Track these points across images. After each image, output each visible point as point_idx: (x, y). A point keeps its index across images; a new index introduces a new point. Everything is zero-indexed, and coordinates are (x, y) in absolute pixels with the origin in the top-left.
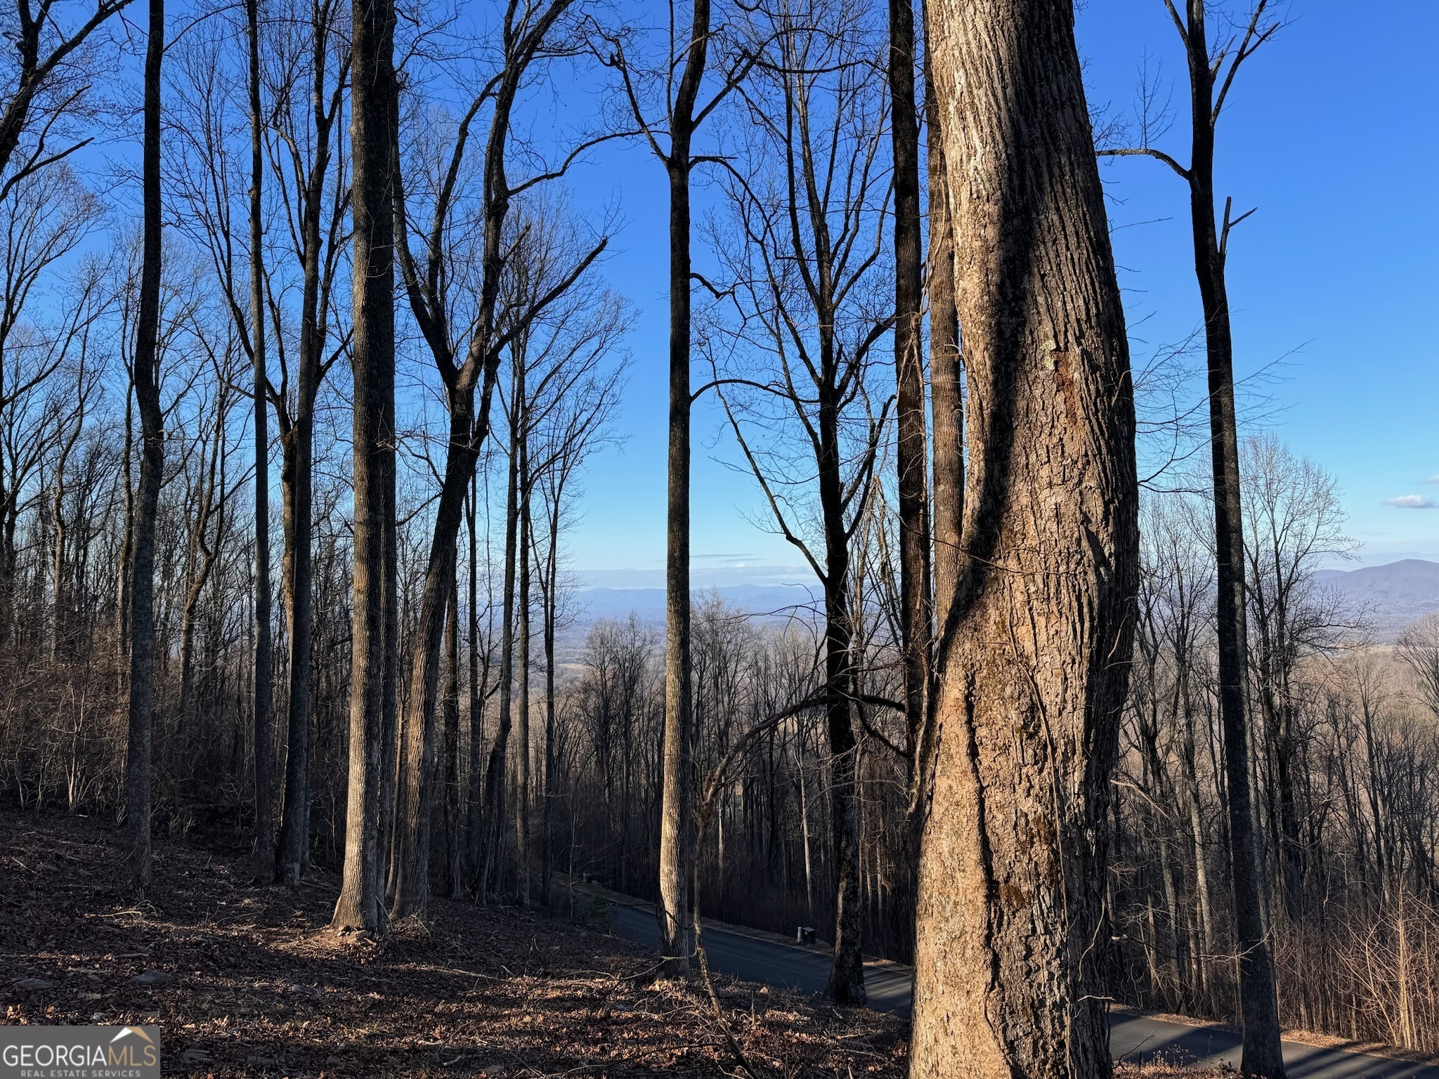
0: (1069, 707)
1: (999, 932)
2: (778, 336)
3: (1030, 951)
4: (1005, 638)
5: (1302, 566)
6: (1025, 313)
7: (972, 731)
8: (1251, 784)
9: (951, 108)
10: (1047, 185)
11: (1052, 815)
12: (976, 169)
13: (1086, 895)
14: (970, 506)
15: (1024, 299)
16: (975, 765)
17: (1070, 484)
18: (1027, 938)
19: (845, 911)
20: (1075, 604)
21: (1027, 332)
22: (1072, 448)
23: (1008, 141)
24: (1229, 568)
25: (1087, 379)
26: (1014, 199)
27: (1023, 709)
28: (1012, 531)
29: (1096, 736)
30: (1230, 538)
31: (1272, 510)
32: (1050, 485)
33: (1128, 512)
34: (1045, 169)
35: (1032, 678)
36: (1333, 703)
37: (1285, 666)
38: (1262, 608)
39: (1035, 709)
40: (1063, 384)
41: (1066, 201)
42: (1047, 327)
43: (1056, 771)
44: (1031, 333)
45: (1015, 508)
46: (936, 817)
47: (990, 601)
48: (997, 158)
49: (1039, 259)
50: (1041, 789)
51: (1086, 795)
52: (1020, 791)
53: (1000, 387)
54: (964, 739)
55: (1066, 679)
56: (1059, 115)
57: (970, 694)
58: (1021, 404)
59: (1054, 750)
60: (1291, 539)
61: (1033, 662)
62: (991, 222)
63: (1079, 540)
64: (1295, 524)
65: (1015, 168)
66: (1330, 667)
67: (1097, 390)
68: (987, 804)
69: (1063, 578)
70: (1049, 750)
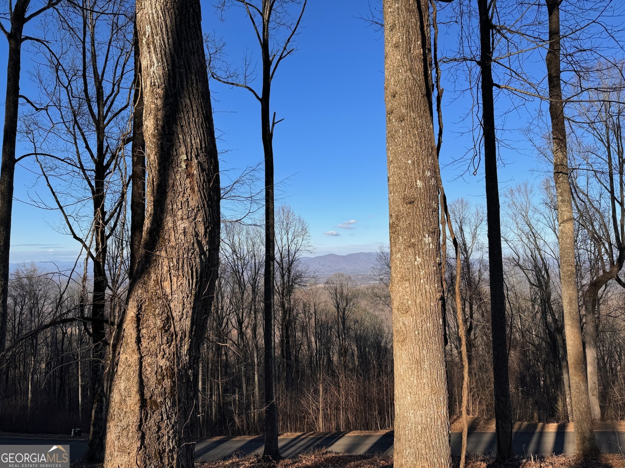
0: (185, 317)
1: (145, 422)
2: (74, 135)
3: (159, 428)
4: (158, 287)
5: (296, 255)
6: (174, 141)
7: (139, 331)
8: (273, 339)
9: (144, 42)
10: (185, 86)
11: (174, 365)
12: (154, 72)
13: (187, 399)
14: (146, 226)
15: (173, 135)
16: (139, 347)
17: (191, 219)
18: (159, 423)
19: (95, 418)
20: (190, 271)
21: (174, 150)
22: (193, 203)
23: (169, 63)
24: (269, 255)
25: (200, 174)
26: (170, 90)
27: (163, 319)
28: (164, 238)
29: (196, 328)
30: (270, 244)
31: (288, 234)
32: (182, 219)
33: (215, 232)
34: (185, 79)
35: (169, 305)
36: (305, 305)
37: (290, 292)
38: (283, 271)
39: (169, 319)
40: (189, 175)
41: (193, 95)
42: (183, 149)
43: (177, 345)
44: (176, 150)
45: (166, 228)
46: (119, 373)
47: (152, 270)
48: (164, 69)
49: (181, 118)
50: (169, 354)
51: (190, 355)
52: (159, 356)
53: (161, 172)
54: (134, 335)
55: (184, 304)
56: (192, 57)
57: (139, 314)
58: (171, 181)
59: (176, 336)
60: (293, 245)
61: (170, 298)
62: (160, 97)
63: (193, 244)
64: (295, 240)
65: (171, 75)
66: (304, 293)
67: (204, 180)
68: (144, 364)
69: (185, 260)
70: (174, 336)
